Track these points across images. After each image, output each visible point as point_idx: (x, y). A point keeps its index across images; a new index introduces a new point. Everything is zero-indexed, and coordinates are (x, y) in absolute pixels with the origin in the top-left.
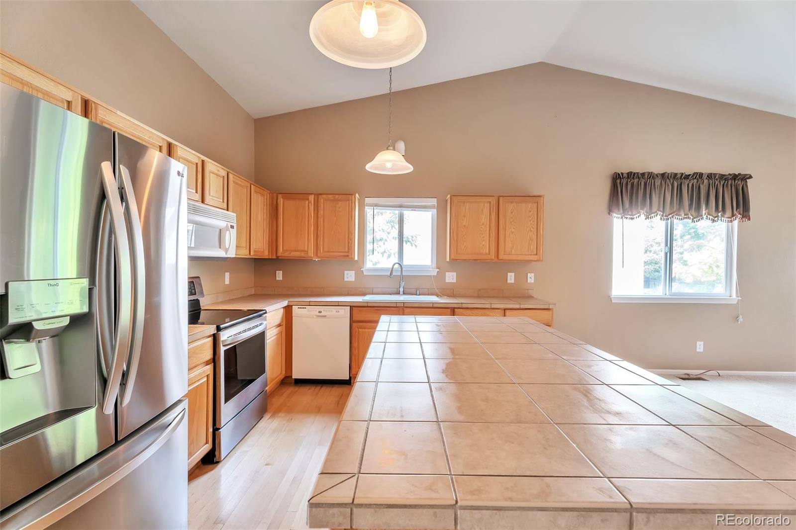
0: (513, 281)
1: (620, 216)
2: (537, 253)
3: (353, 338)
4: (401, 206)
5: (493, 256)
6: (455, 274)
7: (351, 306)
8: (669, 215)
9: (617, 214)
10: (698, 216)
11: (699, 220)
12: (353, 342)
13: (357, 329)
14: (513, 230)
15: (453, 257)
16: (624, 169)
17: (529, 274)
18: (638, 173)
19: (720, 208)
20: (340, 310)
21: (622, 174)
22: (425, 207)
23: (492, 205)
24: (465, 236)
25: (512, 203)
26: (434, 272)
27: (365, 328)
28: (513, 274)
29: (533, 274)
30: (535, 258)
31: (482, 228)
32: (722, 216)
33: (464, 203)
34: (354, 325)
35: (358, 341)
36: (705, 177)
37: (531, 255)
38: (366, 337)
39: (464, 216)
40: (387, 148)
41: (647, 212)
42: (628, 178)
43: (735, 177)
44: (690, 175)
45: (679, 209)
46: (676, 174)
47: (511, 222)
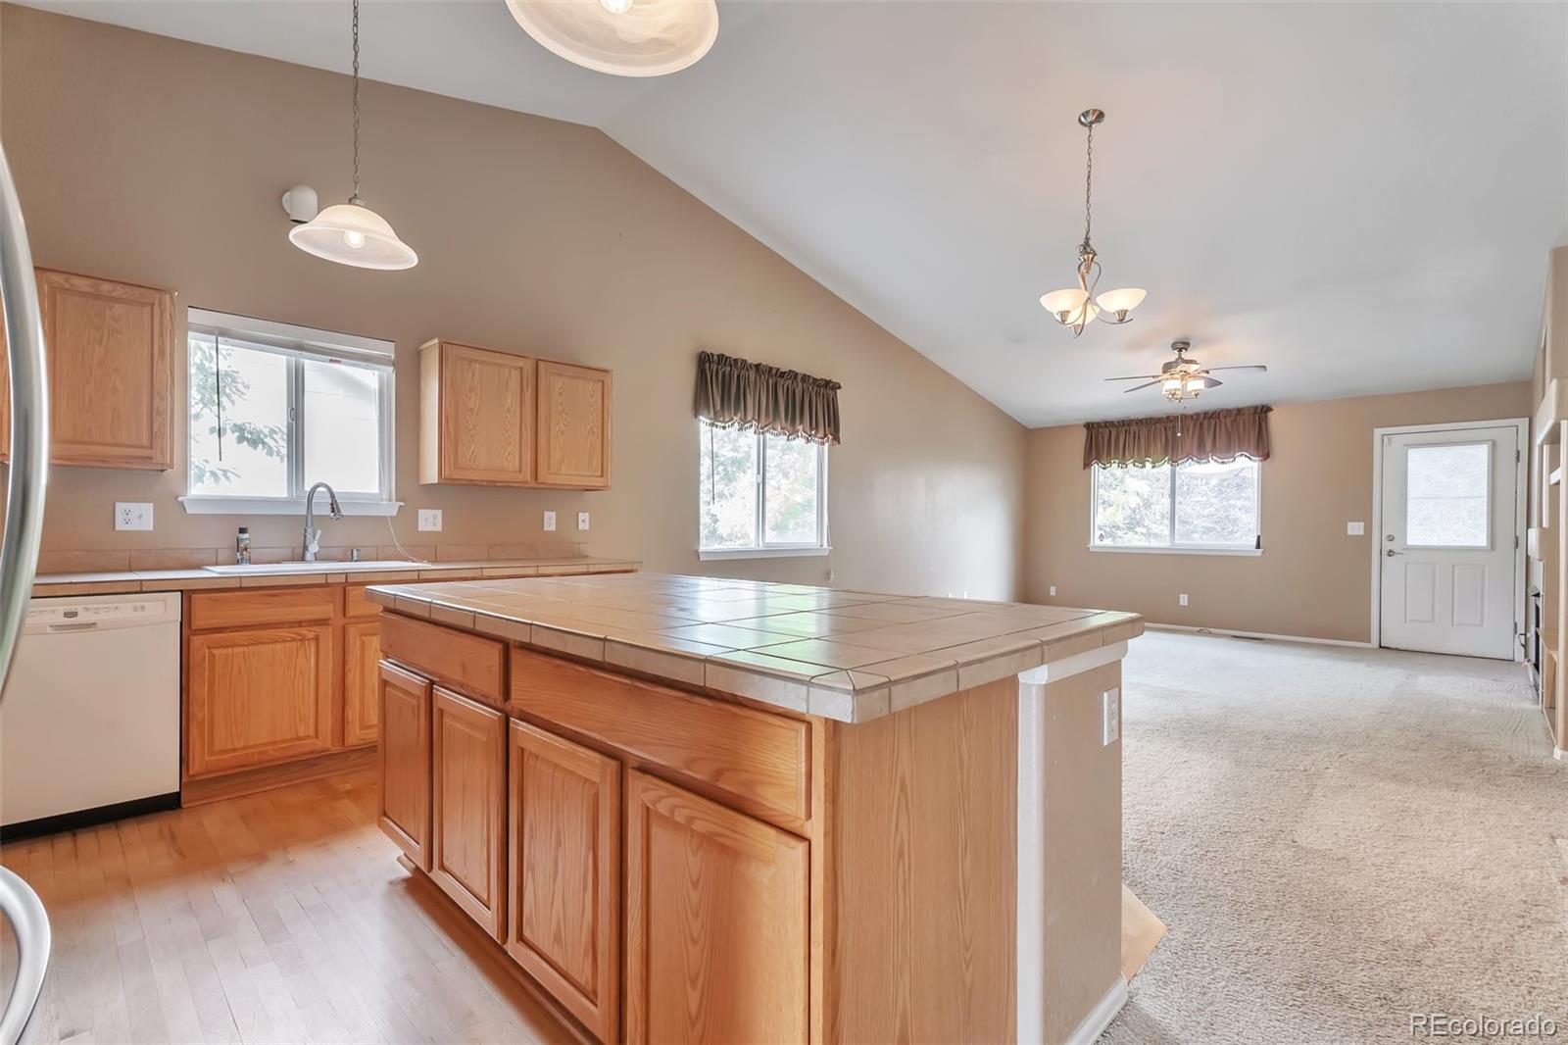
0: (553, 528)
1: (708, 421)
2: (602, 473)
3: (194, 676)
4: (300, 347)
5: (528, 475)
6: (439, 513)
7: (181, 591)
8: (766, 426)
9: (706, 418)
10: (794, 433)
11: (794, 439)
12: (194, 687)
13: (207, 650)
14: (564, 428)
15: (447, 473)
16: (714, 349)
17: (580, 514)
18: (730, 358)
19: (814, 426)
20: (146, 604)
21: (712, 355)
22: (367, 359)
23: (525, 374)
24: (472, 432)
25: (560, 375)
26: (391, 509)
27: (233, 646)
28: (553, 514)
29: (587, 514)
30: (598, 482)
31: (506, 417)
32: (815, 436)
33: (471, 361)
34: (197, 641)
35: (211, 684)
36: (799, 378)
37: (593, 476)
38: (236, 670)
39: (471, 390)
40: (350, 200)
41: (741, 420)
42: (718, 363)
43: (827, 383)
44: (785, 373)
45: (774, 420)
46: (771, 368)
47: (560, 413)
